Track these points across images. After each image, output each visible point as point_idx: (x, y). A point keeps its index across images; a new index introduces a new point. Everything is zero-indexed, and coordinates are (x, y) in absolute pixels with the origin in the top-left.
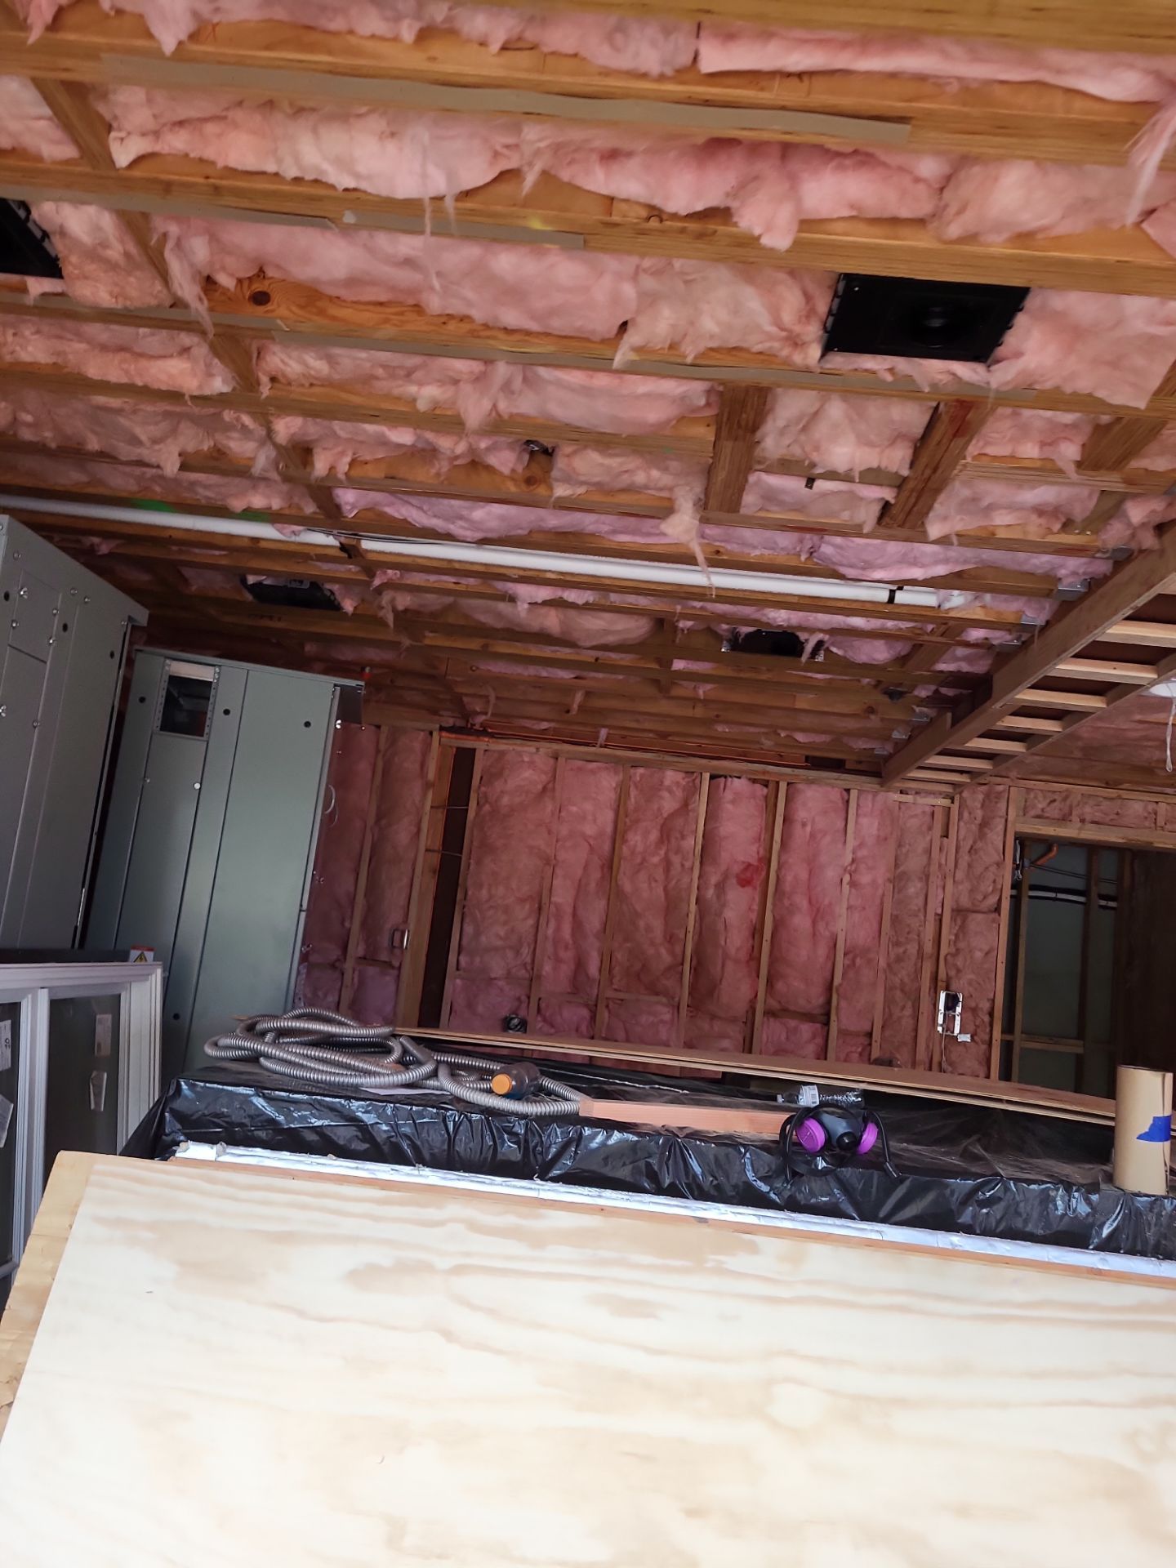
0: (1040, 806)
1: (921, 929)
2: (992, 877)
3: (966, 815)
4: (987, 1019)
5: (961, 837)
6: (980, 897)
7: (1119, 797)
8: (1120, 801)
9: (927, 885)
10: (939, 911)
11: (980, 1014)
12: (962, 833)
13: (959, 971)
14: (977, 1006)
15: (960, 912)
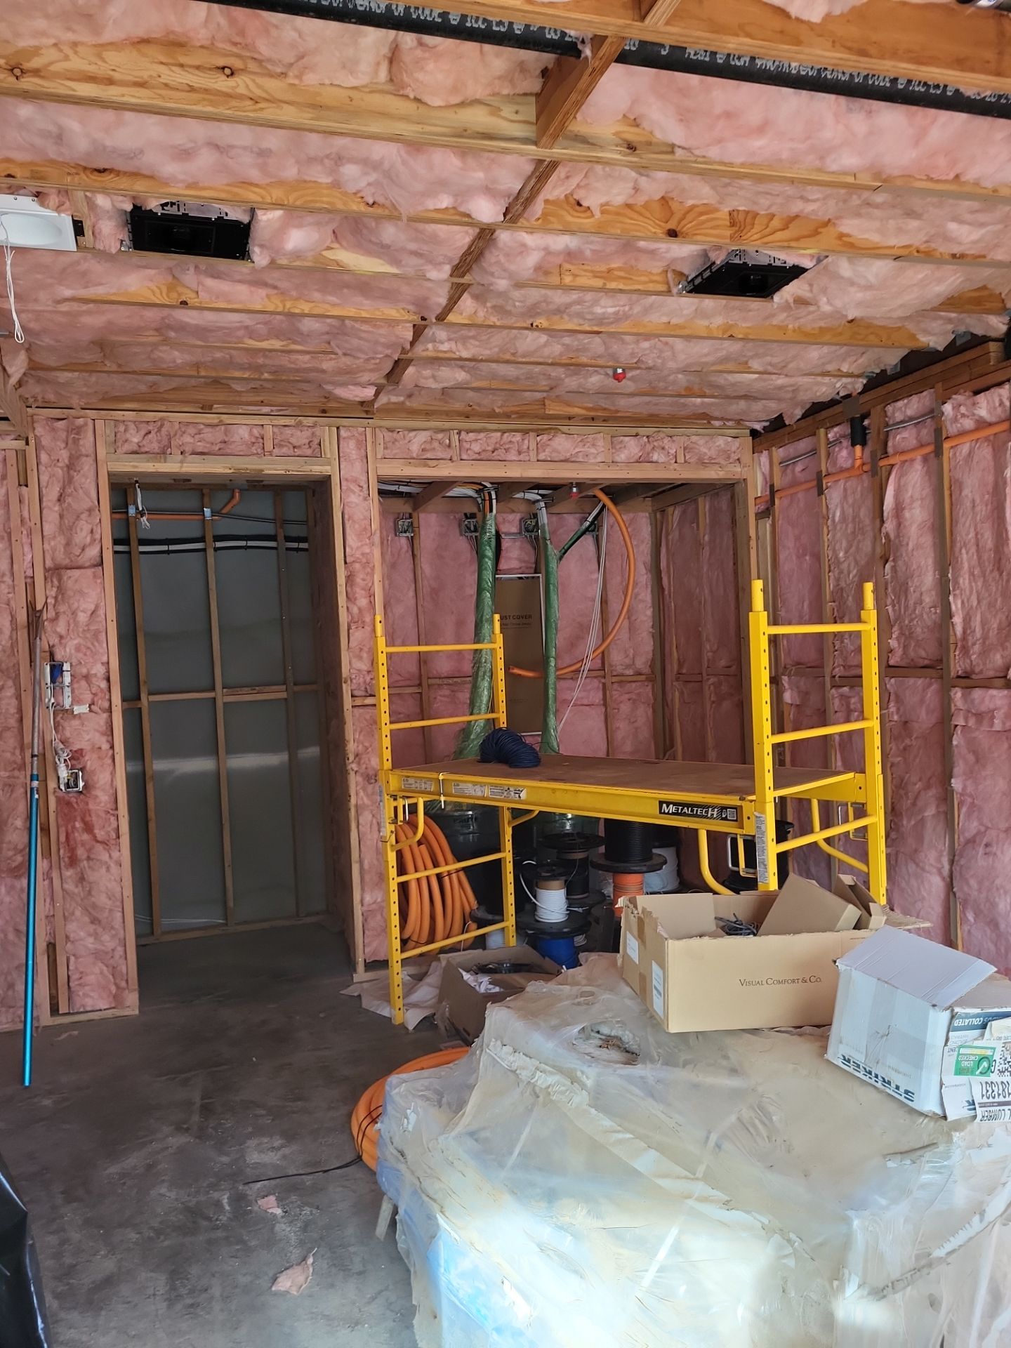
0: (135, 440)
1: (11, 595)
2: (87, 528)
3: (44, 457)
4: (104, 685)
5: (43, 484)
6: (77, 552)
7: (221, 423)
8: (223, 427)
9: (11, 544)
10: (29, 573)
11: (94, 680)
12: (44, 478)
13: (61, 637)
14: (88, 672)
15: (55, 572)
